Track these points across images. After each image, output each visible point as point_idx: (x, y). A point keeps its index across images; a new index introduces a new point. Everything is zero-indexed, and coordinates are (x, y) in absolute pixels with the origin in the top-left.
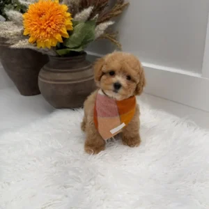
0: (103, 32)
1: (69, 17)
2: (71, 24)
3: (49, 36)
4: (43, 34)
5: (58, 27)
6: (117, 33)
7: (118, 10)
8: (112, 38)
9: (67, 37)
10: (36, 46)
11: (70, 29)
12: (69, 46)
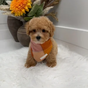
0: (48, 11)
1: (30, 2)
2: (30, 5)
3: (19, 10)
4: (17, 9)
5: (24, 6)
6: (57, 13)
7: (56, 2)
8: (54, 15)
9: (28, 11)
10: (14, 15)
11: (29, 7)
12: (29, 16)
